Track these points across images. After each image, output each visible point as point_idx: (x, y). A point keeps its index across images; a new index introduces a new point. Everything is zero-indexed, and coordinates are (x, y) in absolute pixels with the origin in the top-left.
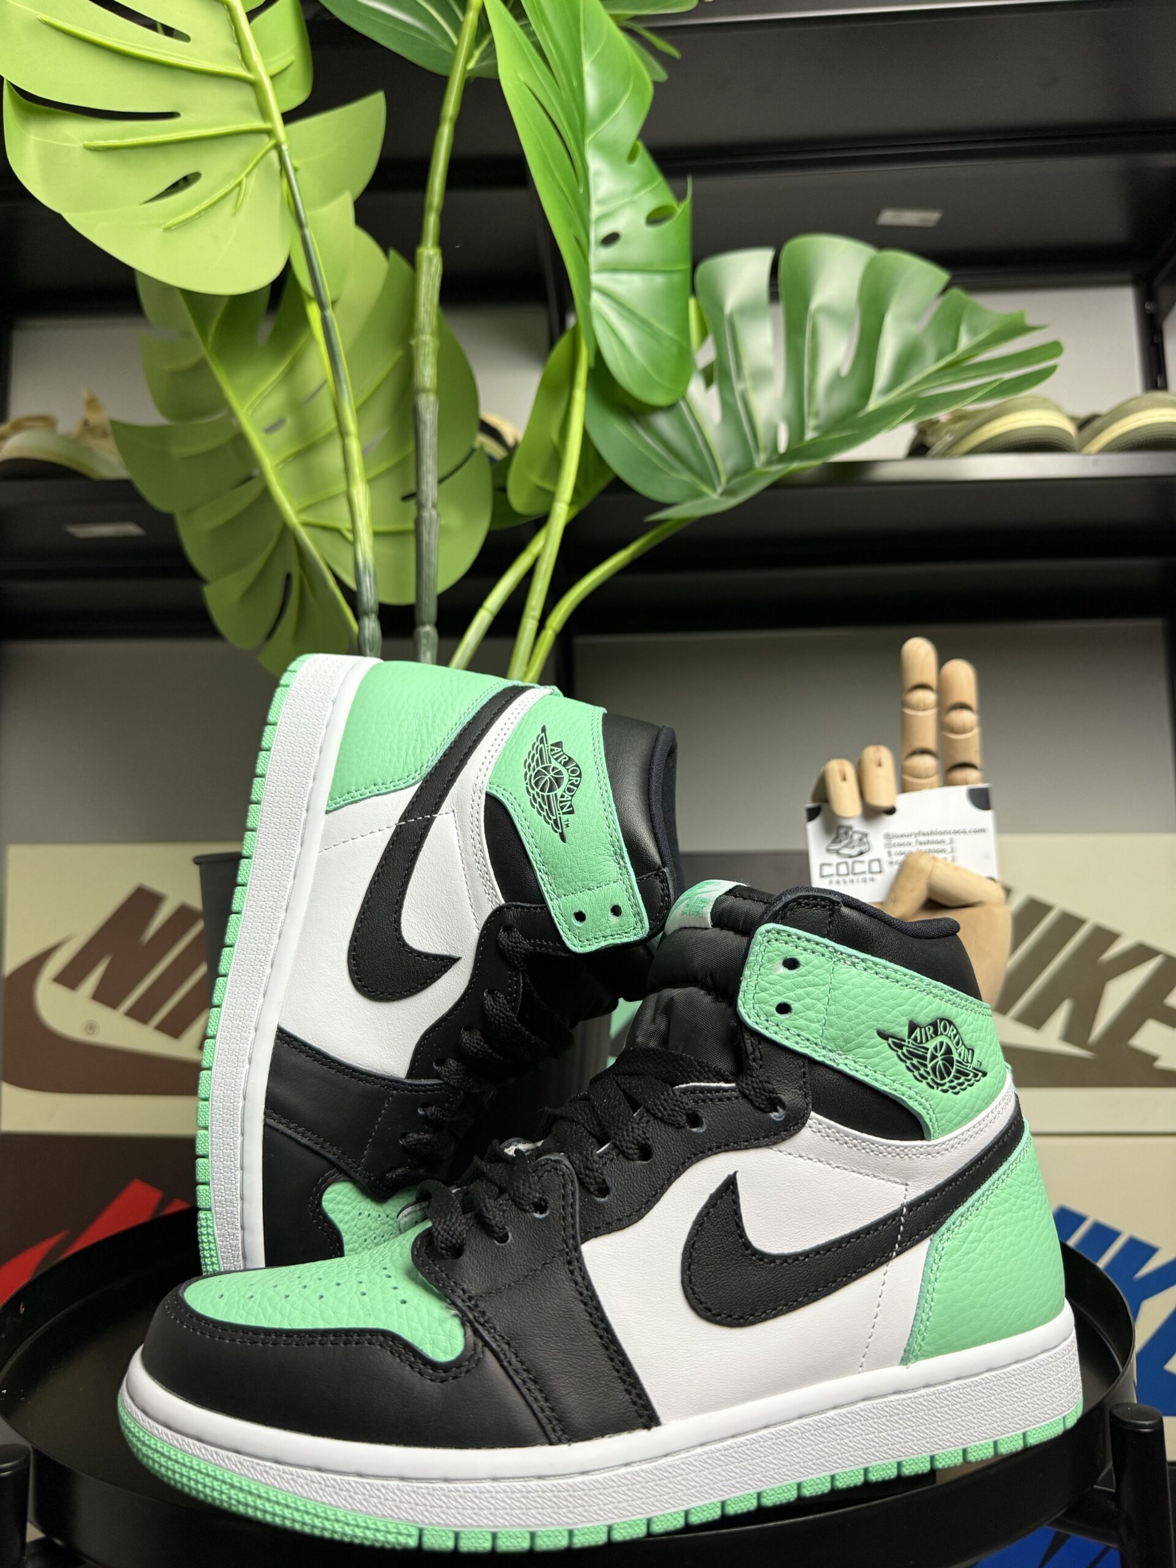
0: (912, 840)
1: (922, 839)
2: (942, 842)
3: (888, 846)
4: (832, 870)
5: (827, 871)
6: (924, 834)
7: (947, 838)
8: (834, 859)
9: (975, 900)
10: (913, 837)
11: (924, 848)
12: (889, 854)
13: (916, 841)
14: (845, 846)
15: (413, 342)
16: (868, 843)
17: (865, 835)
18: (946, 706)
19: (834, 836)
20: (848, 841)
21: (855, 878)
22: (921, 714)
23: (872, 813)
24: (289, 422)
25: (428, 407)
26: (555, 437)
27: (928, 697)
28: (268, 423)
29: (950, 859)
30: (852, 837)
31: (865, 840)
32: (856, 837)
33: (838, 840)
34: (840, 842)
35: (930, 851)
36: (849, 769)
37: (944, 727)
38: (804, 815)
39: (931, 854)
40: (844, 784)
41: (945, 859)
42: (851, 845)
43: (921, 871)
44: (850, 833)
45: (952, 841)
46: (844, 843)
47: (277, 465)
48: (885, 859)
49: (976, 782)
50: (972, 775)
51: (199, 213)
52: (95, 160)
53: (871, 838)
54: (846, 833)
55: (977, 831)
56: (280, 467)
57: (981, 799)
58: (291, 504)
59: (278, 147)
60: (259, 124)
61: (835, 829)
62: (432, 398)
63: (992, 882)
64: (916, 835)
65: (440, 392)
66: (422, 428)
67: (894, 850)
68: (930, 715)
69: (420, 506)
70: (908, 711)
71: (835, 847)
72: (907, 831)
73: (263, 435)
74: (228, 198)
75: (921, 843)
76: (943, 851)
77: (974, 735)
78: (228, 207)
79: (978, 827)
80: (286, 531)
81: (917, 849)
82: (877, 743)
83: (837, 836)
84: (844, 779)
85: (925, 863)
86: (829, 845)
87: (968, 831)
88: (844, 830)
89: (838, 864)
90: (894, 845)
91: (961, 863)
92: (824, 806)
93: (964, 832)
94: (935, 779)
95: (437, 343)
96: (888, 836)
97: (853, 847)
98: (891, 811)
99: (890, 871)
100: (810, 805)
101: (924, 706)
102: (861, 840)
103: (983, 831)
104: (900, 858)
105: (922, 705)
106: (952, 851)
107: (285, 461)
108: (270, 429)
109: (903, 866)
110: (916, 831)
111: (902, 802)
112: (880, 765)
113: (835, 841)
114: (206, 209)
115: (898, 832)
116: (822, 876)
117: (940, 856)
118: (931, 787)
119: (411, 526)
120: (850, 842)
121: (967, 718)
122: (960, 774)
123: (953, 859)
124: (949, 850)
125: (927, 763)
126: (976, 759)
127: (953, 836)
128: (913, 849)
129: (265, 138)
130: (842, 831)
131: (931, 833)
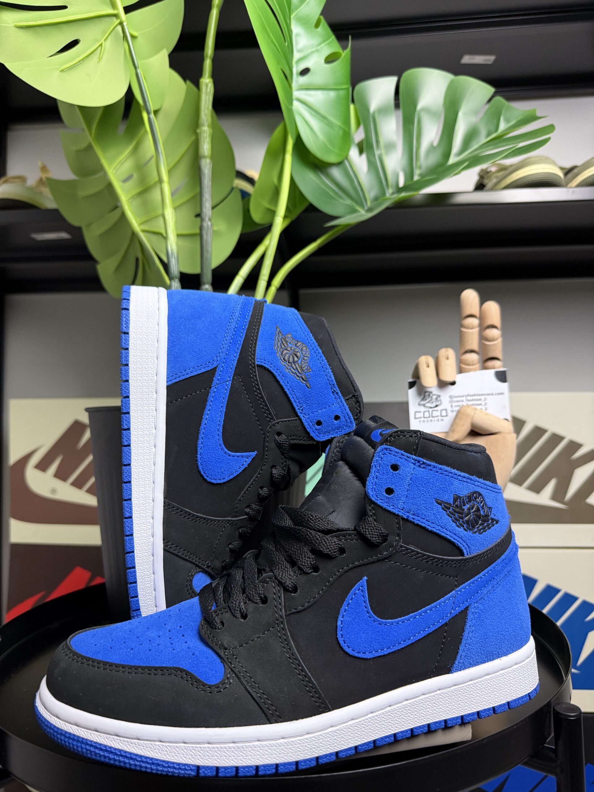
0: (464, 399)
1: (469, 398)
2: (480, 400)
3: (451, 402)
4: (421, 415)
5: (418, 415)
6: (470, 396)
7: (482, 398)
8: (423, 409)
9: (497, 431)
10: (465, 397)
11: (470, 403)
12: (452, 406)
13: (466, 400)
14: (428, 402)
15: (198, 131)
16: (440, 400)
17: (439, 396)
18: (484, 327)
19: (422, 397)
20: (430, 399)
21: (433, 419)
22: (470, 331)
23: (443, 384)
24: (135, 176)
25: (206, 166)
26: (275, 181)
27: (474, 322)
28: (124, 177)
29: (484, 409)
30: (432, 397)
31: (439, 399)
32: (434, 397)
33: (425, 399)
34: (426, 400)
35: (473, 405)
36: (431, 361)
37: (483, 338)
38: (407, 386)
39: (474, 407)
40: (428, 369)
41: (482, 409)
42: (431, 402)
43: (468, 415)
44: (431, 395)
45: (485, 399)
46: (428, 400)
47: (129, 200)
48: (449, 409)
49: (499, 367)
50: (497, 363)
51: (79, 61)
52: (22, 34)
53: (442, 398)
54: (429, 395)
55: (499, 394)
56: (131, 200)
57: (502, 377)
58: (136, 220)
59: (121, 24)
60: (111, 11)
61: (423, 393)
62: (208, 161)
63: (506, 421)
64: (466, 396)
65: (212, 157)
66: (203, 177)
67: (454, 404)
68: (476, 331)
69: (202, 220)
70: (463, 329)
71: (423, 402)
72: (462, 394)
73: (121, 184)
74: (95, 52)
75: (469, 401)
76: (481, 404)
77: (499, 342)
78: (95, 58)
79: (500, 392)
80: (134, 235)
81: (467, 404)
82: (446, 347)
83: (424, 397)
84: (428, 366)
85: (470, 411)
86: (419, 402)
87: (494, 394)
88: (428, 393)
89: (424, 412)
90: (454, 402)
91: (490, 411)
92: (418, 381)
93: (492, 394)
94: (477, 366)
95: (211, 131)
96: (451, 397)
97: (432, 403)
98: (453, 383)
99: (452, 415)
100: (411, 380)
101: (472, 326)
102: (436, 399)
103: (502, 394)
104: (457, 409)
105: (471, 326)
106: (486, 404)
107: (133, 197)
108: (125, 181)
109: (458, 412)
110: (466, 394)
111: (459, 378)
112: (448, 359)
113: (423, 400)
114: (83, 59)
115: (457, 395)
116: (416, 418)
117: (479, 407)
118: (475, 370)
119: (197, 231)
120: (431, 400)
121: (495, 333)
122: (490, 363)
123: (486, 409)
124: (484, 404)
125: (474, 357)
126: (499, 355)
127: (486, 397)
128: (465, 404)
129: (114, 19)
130: (427, 394)
131: (475, 395)
